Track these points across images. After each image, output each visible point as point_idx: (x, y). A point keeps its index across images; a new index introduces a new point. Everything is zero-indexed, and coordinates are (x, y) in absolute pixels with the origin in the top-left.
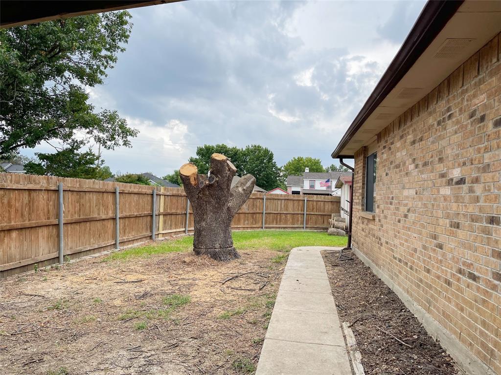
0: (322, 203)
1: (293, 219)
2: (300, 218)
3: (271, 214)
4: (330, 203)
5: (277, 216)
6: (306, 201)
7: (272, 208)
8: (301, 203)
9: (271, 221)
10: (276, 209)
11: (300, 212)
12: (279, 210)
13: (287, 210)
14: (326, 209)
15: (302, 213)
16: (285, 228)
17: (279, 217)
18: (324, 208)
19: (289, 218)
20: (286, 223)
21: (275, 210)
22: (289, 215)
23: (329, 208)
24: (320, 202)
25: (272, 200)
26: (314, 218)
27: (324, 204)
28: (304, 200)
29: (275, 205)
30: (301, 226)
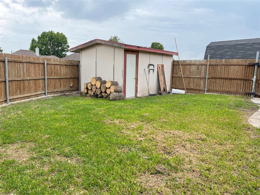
0: (59, 66)
1: (35, 85)
2: (41, 83)
3: (14, 82)
4: (64, 66)
5: (20, 84)
6: (46, 65)
7: (14, 74)
8: (41, 66)
9: (14, 91)
10: (19, 75)
11: (41, 77)
12: (22, 75)
13: (29, 75)
14: (62, 72)
15: (43, 77)
16: (28, 97)
17: (22, 84)
18: (60, 72)
19: (31, 84)
20: (29, 91)
21: (17, 77)
22: (31, 81)
23: (64, 71)
24: (57, 66)
25: (13, 63)
26: (53, 82)
27: (60, 67)
28: (44, 64)
29: (17, 70)
30: (43, 92)
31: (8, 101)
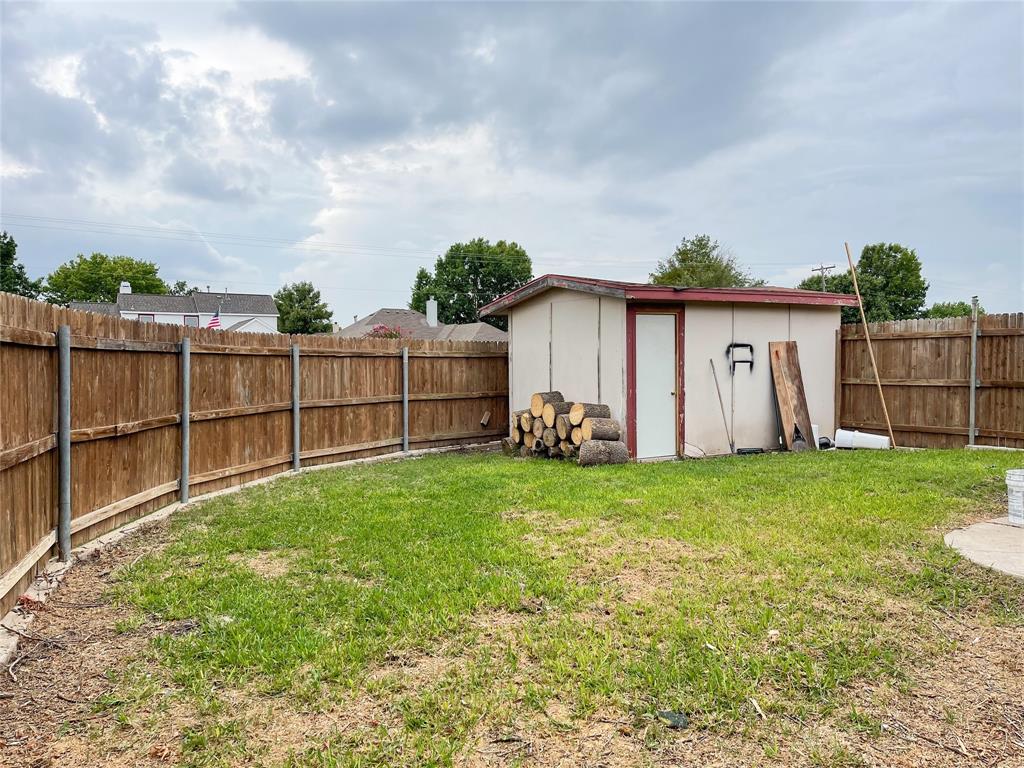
0: (446, 364)
1: (375, 420)
2: (391, 414)
3: (316, 411)
4: (464, 361)
5: (332, 416)
6: (406, 360)
7: (315, 391)
8: (392, 364)
9: (315, 436)
10: (329, 392)
11: (391, 397)
12: (337, 393)
13: (357, 392)
14: (456, 380)
15: (398, 397)
16: (353, 454)
17: (337, 417)
18: (451, 380)
19: (363, 418)
20: (356, 438)
21: (325, 397)
22: (363, 410)
23: (462, 376)
24: (440, 361)
25: (316, 360)
26: (427, 409)
27: (450, 365)
28: (401, 357)
29: (326, 377)
30: (397, 441)
31: (297, 462)
